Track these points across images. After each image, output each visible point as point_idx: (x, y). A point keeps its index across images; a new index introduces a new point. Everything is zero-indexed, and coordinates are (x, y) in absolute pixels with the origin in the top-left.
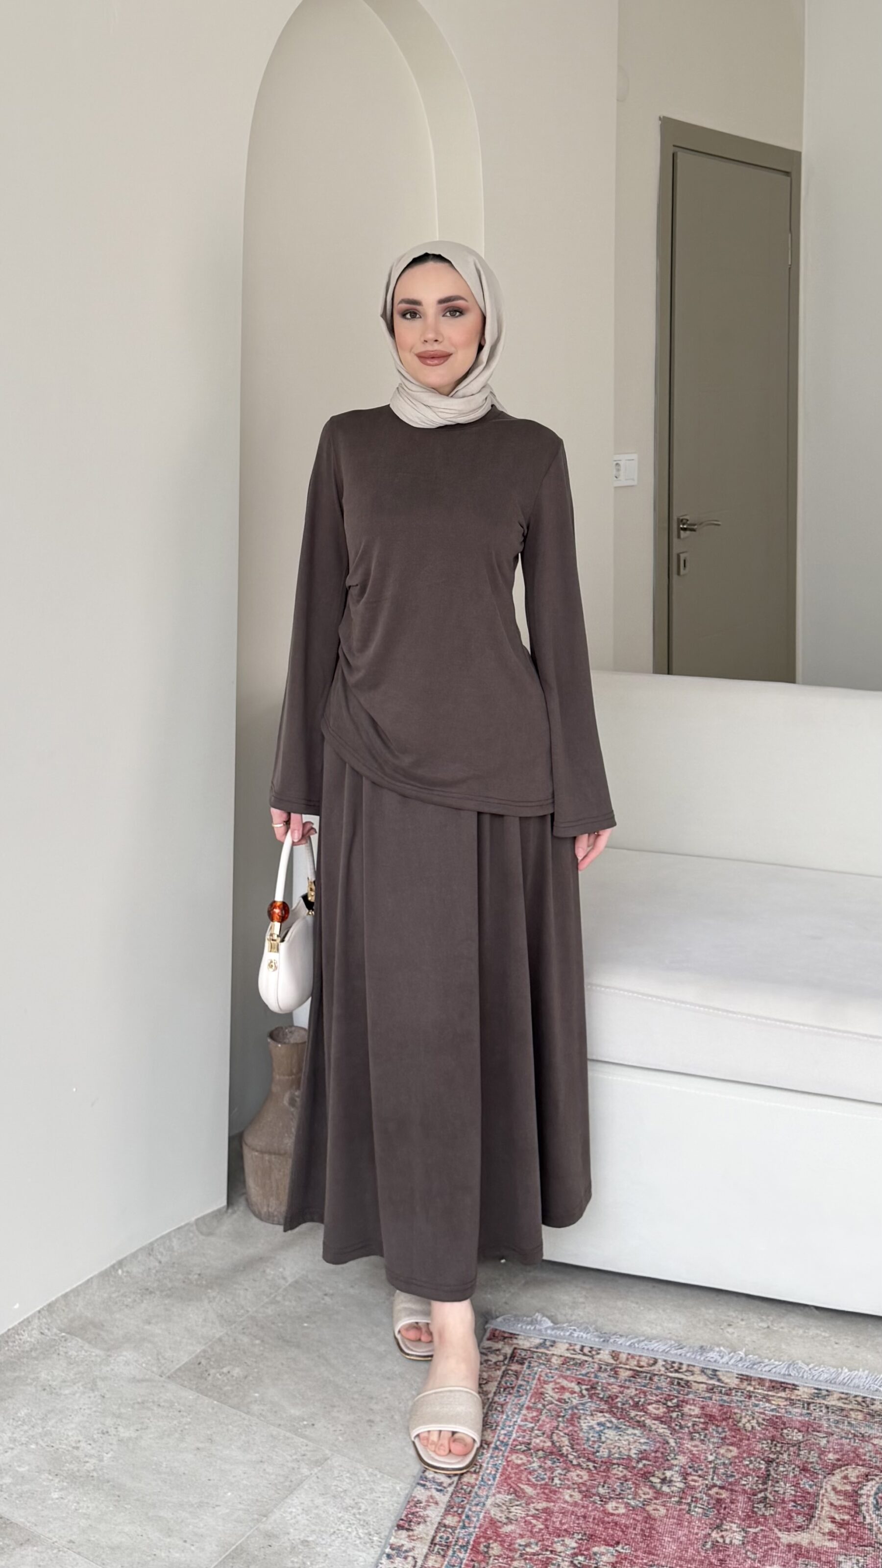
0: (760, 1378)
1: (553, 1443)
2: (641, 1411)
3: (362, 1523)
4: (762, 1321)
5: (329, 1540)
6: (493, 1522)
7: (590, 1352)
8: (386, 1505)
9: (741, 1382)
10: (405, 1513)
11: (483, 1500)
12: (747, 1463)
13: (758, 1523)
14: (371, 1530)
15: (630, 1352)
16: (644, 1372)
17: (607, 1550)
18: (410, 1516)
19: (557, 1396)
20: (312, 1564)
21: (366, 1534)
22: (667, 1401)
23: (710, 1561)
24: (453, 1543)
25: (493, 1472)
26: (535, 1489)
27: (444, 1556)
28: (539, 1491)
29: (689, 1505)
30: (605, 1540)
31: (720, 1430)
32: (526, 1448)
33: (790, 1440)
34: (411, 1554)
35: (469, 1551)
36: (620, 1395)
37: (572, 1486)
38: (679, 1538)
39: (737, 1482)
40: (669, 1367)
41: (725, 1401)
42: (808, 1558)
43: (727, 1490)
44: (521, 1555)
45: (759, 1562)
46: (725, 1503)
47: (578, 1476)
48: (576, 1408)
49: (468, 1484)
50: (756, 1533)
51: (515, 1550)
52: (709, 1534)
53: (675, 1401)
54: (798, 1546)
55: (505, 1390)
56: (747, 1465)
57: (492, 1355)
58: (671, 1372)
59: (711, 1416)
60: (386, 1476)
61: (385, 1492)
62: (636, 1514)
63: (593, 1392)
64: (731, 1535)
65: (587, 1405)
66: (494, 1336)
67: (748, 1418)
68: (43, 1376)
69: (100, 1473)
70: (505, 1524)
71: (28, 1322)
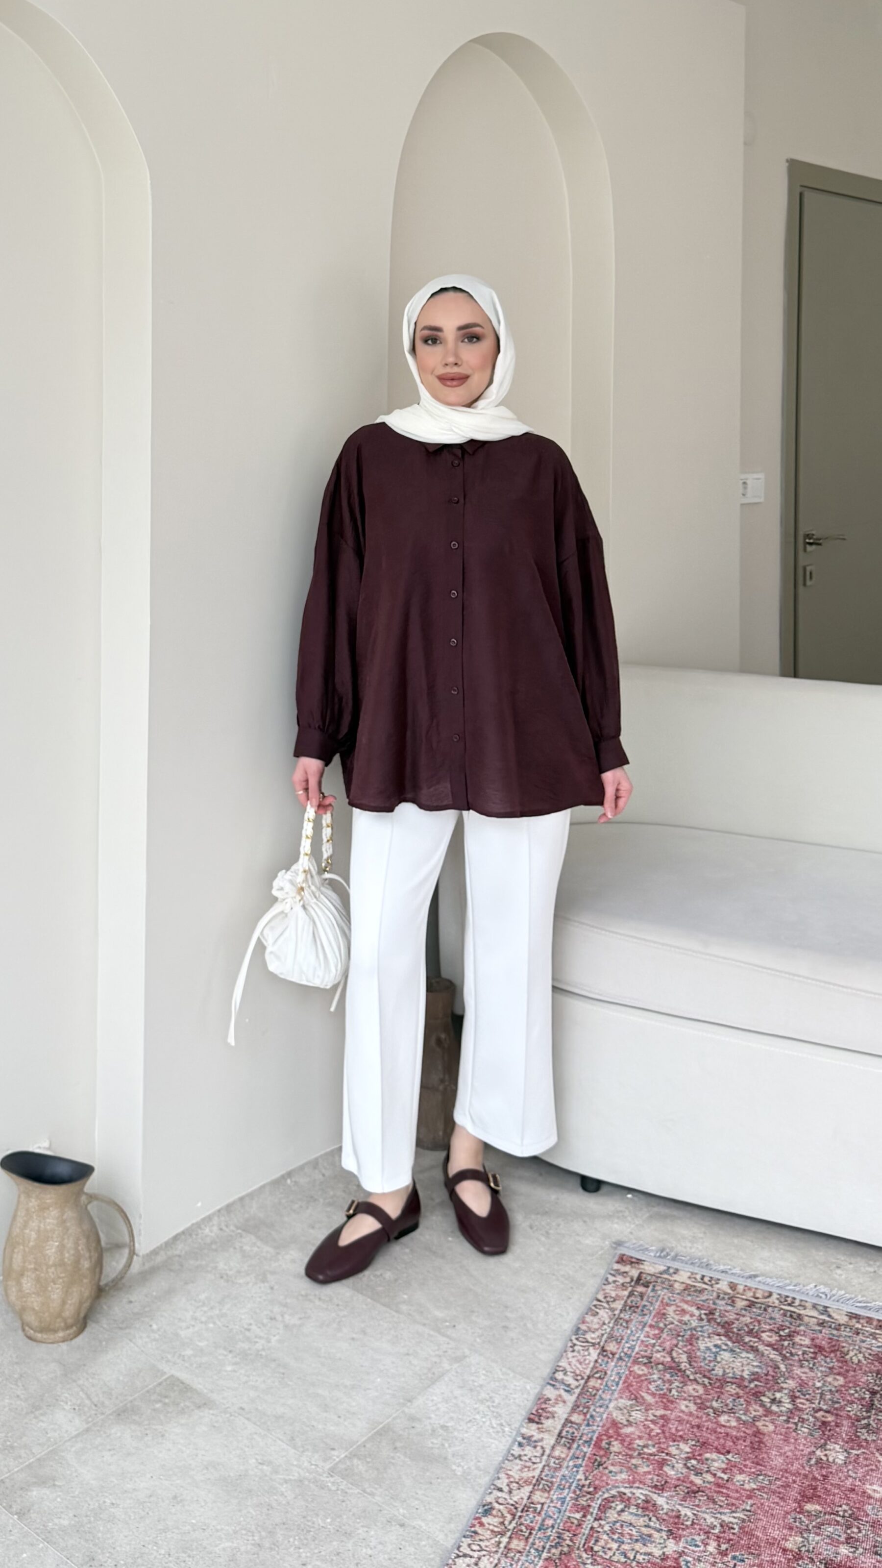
0: (868, 1317)
1: (672, 1358)
2: (755, 1337)
3: (495, 1414)
4: (870, 1265)
5: (465, 1427)
6: (615, 1424)
7: (710, 1281)
8: (517, 1401)
9: (850, 1319)
10: (535, 1408)
11: (607, 1402)
12: (852, 1392)
13: (860, 1446)
14: (503, 1421)
15: (748, 1285)
16: (759, 1303)
17: (719, 1458)
18: (540, 1411)
19: (677, 1318)
20: (450, 1446)
21: (498, 1424)
22: (779, 1330)
23: (813, 1475)
24: (578, 1438)
25: (617, 1380)
26: (654, 1398)
27: (569, 1448)
28: (657, 1400)
30: (716, 1448)
31: (828, 1360)
32: (646, 1361)
34: (540, 1444)
35: (592, 1446)
36: (736, 1322)
37: (688, 1398)
38: (785, 1453)
39: (842, 1408)
40: (782, 1300)
41: (834, 1335)
43: (832, 1414)
44: (639, 1454)
45: (860, 1480)
46: (829, 1426)
47: (694, 1389)
48: (696, 1331)
49: (593, 1388)
50: (858, 1455)
51: (634, 1450)
52: (814, 1452)
53: (787, 1331)
55: (630, 1307)
56: (853, 1394)
57: (621, 1277)
58: (785, 1305)
59: (820, 1347)
60: (517, 1376)
61: (515, 1390)
62: (747, 1428)
63: (711, 1317)
64: (834, 1455)
65: (705, 1328)
66: (622, 1260)
67: (855, 1351)
68: (221, 1265)
69: (268, 1353)
70: (625, 1426)
71: (209, 1218)
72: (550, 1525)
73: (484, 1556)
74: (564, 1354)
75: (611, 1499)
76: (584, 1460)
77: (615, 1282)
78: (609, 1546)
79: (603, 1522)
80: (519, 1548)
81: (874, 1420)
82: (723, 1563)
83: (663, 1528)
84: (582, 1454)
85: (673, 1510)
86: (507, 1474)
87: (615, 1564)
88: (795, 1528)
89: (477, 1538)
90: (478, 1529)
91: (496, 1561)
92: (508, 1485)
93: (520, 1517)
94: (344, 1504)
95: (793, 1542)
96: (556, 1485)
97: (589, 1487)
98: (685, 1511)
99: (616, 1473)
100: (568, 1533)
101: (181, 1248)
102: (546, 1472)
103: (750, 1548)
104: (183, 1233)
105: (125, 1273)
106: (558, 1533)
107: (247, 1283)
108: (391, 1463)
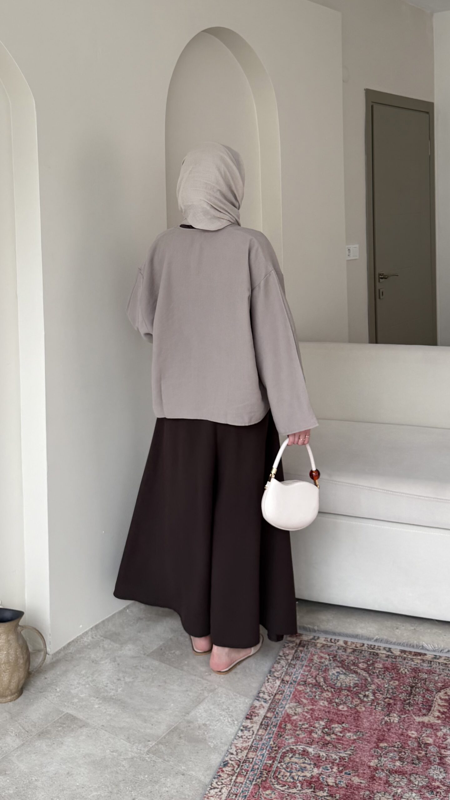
0: (410, 651)
1: (316, 681)
2: (355, 666)
3: (230, 716)
4: (412, 626)
5: (215, 724)
6: (288, 715)
7: (334, 641)
8: (241, 708)
9: (401, 653)
10: (250, 712)
11: (284, 705)
12: (402, 687)
13: (406, 713)
14: (234, 719)
15: (352, 641)
16: (358, 650)
17: (338, 726)
18: (251, 713)
19: (319, 661)
20: (207, 734)
21: (232, 721)
22: (367, 661)
23: (383, 730)
24: (270, 724)
25: (289, 694)
26: (307, 700)
27: (266, 730)
28: (309, 701)
29: (375, 706)
30: (337, 722)
31: (391, 674)
32: (304, 683)
33: (422, 677)
34: (252, 729)
35: (277, 728)
36: (346, 659)
37: (323, 699)
38: (370, 720)
39: (398, 696)
40: (369, 647)
41: (393, 661)
42: (427, 727)
43: (393, 699)
44: (300, 729)
45: (406, 730)
46: (391, 705)
47: (327, 695)
48: (327, 665)
49: (278, 699)
50: (405, 718)
51: (297, 727)
52: (384, 718)
53: (371, 662)
54: (423, 723)
55: (296, 658)
56: (402, 689)
57: (291, 643)
58: (370, 649)
59: (387, 668)
60: (242, 696)
61: (241, 703)
62: (352, 710)
63: (335, 658)
64: (394, 719)
65: (332, 664)
67: (404, 668)
68: (93, 656)
69: (116, 696)
70: (294, 716)
71: (87, 633)
72: (257, 768)
73: (224, 787)
74: (264, 684)
75: (287, 752)
76: (273, 734)
77: (288, 646)
78: (285, 774)
79: (282, 764)
80: (241, 781)
82: (341, 776)
83: (312, 763)
84: (273, 731)
85: (316, 754)
86: (235, 746)
87: (288, 783)
88: (375, 756)
89: (220, 779)
90: (221, 774)
91: (230, 789)
92: (236, 751)
93: (242, 766)
94: (154, 767)
95: (373, 763)
96: (260, 748)
97: (276, 747)
98: (323, 754)
99: (289, 739)
100: (265, 771)
101: (72, 649)
102: (255, 742)
103: (353, 768)
104: (73, 641)
105: (42, 664)
106: (260, 771)
107: (106, 663)
108: (178, 745)
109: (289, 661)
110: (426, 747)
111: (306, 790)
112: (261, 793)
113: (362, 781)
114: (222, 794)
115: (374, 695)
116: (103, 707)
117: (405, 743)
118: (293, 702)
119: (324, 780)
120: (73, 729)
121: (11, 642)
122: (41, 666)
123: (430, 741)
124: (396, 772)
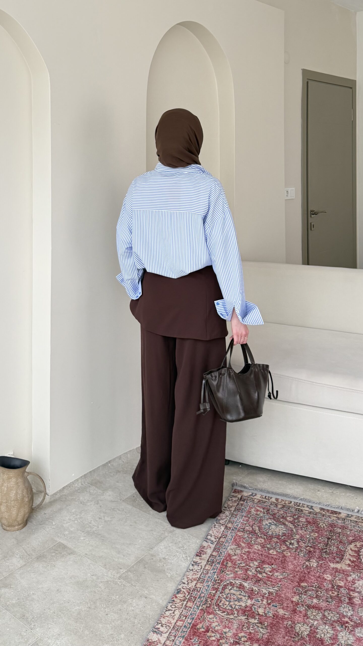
0: (328, 510)
1: (253, 529)
2: (284, 519)
3: (184, 553)
4: (330, 491)
5: (173, 558)
6: (229, 555)
7: (268, 498)
8: (193, 547)
9: (321, 510)
10: (199, 550)
11: (227, 547)
12: (321, 539)
13: (323, 560)
14: (187, 555)
15: (282, 499)
16: (287, 506)
17: (269, 567)
18: (201, 551)
19: (255, 513)
20: (166, 566)
21: (185, 557)
22: (294, 516)
23: (304, 572)
24: (215, 561)
25: (231, 538)
27: (211, 566)
28: (246, 545)
29: (299, 552)
30: (268, 563)
31: (312, 527)
32: (243, 530)
33: (337, 531)
34: (200, 564)
35: (220, 564)
36: (277, 513)
37: (258, 544)
38: (294, 564)
39: (317, 545)
40: (295, 504)
41: (314, 517)
42: (339, 573)
43: (313, 548)
44: (238, 567)
45: (322, 573)
46: (311, 552)
47: (260, 540)
48: (262, 517)
49: (222, 542)
50: (322, 563)
51: (236, 565)
52: (305, 563)
53: (297, 516)
54: (337, 569)
55: (237, 510)
57: (234, 498)
58: (296, 506)
59: (309, 522)
60: (194, 537)
61: (193, 543)
62: (280, 555)
63: (268, 512)
64: (313, 564)
65: (265, 516)
66: (235, 491)
67: (322, 523)
68: (81, 498)
69: (97, 532)
70: (233, 556)
71: (77, 480)
72: (203, 596)
73: (177, 609)
74: (211, 529)
75: (227, 585)
76: (217, 570)
77: (232, 500)
78: (225, 603)
79: (223, 594)
80: (190, 606)
81: (328, 550)
82: (269, 608)
83: (247, 595)
84: (216, 568)
85: (250, 588)
86: (187, 577)
87: (227, 610)
88: (297, 593)
89: (174, 603)
90: (175, 599)
91: (181, 611)
92: (187, 581)
93: (191, 593)
94: (124, 590)
95: (295, 599)
96: (206, 580)
97: (218, 581)
98: (255, 588)
99: (229, 574)
100: (209, 599)
101: (66, 492)
102: (202, 575)
103: (279, 601)
104: (67, 486)
105: (42, 503)
106: (206, 599)
107: (91, 505)
108: (144, 573)
109: (232, 512)
110: (338, 589)
111: (241, 617)
112: (206, 617)
113: (286, 613)
114: (175, 615)
115: (298, 543)
116: (87, 539)
117: (321, 584)
118: (233, 544)
119: (255, 610)
120: (63, 555)
121: (19, 484)
122: (41, 504)
123: (342, 584)
124: (313, 607)
